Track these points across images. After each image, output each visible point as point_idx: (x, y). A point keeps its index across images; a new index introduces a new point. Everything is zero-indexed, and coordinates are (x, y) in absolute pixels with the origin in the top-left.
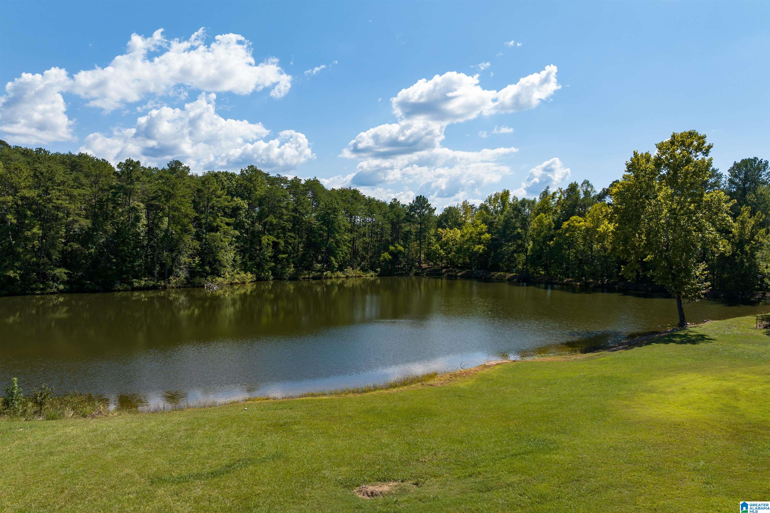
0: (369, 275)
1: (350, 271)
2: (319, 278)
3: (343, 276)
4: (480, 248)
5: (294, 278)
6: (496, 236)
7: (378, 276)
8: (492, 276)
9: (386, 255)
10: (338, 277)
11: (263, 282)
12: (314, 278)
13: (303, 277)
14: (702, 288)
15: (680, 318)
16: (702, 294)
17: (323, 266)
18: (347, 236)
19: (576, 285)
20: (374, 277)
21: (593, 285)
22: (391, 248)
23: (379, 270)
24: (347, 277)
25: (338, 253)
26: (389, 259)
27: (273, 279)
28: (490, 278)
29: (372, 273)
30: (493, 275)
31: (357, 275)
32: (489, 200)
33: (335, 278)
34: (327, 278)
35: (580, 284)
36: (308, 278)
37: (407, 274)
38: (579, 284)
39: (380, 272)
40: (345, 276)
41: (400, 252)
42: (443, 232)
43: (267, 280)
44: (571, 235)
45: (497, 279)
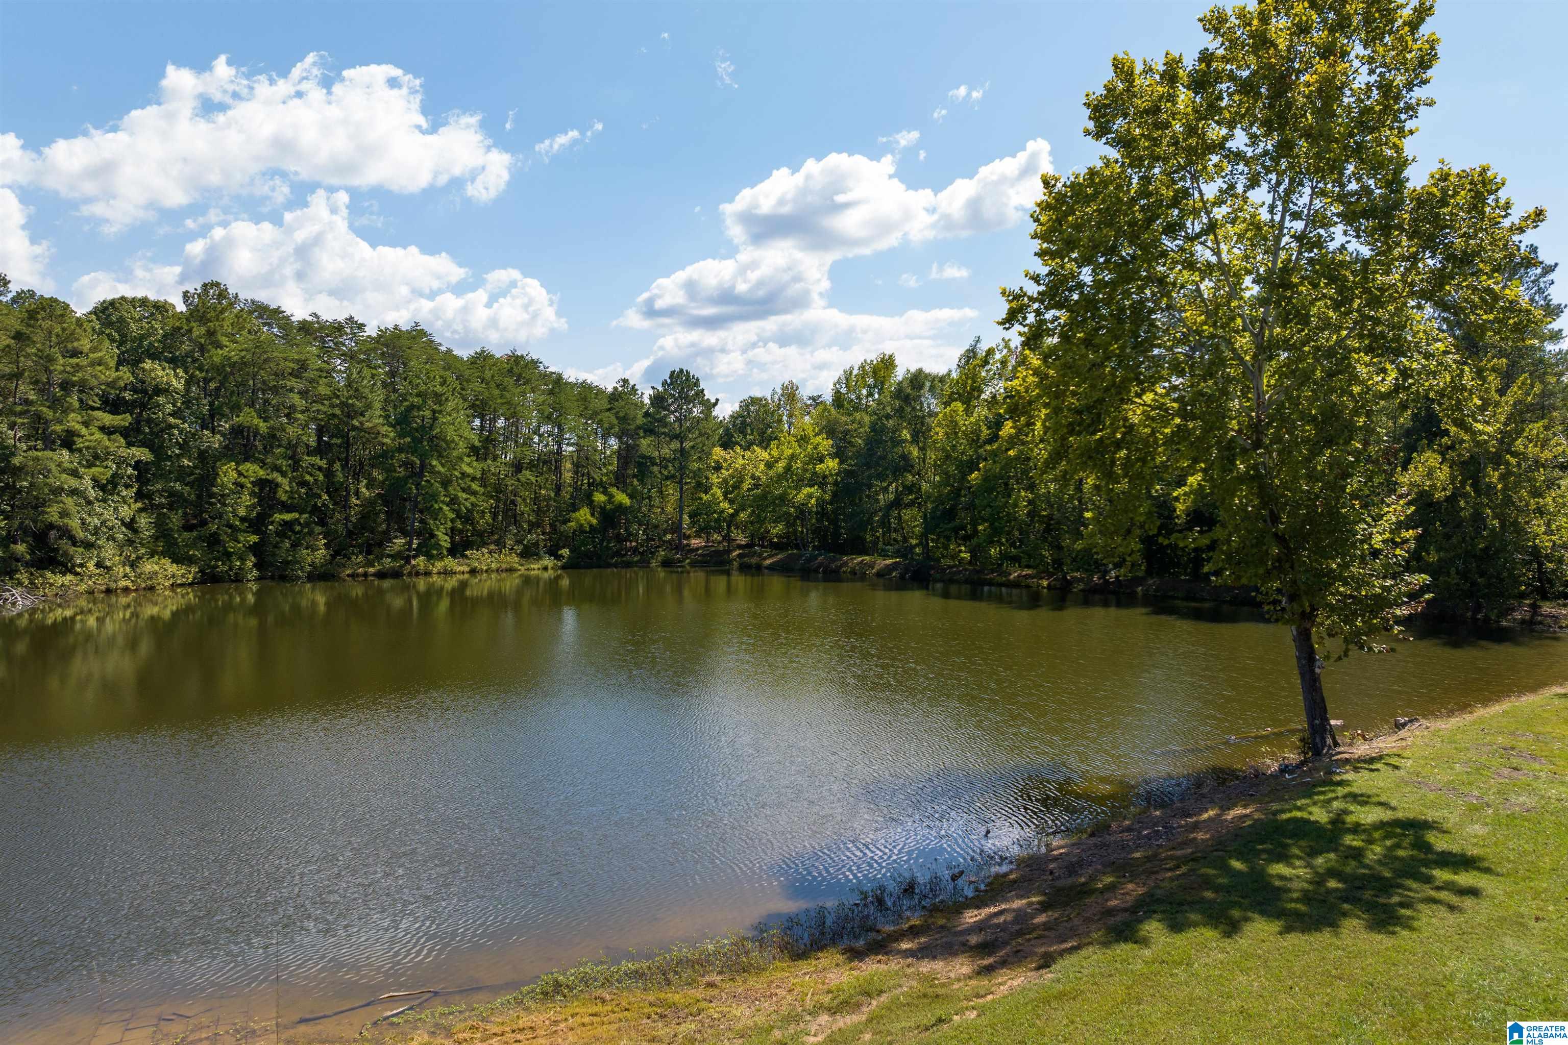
0: (536, 567)
1: (481, 558)
2: (396, 574)
3: (461, 568)
4: (808, 495)
5: (320, 576)
6: (849, 465)
7: (563, 567)
8: (841, 566)
9: (584, 516)
10: (447, 573)
11: (226, 585)
12: (381, 575)
13: (348, 572)
14: (1400, 595)
15: (1311, 717)
16: (1399, 621)
17: (410, 543)
18: (469, 464)
19: (1039, 585)
20: (550, 572)
21: (1081, 586)
22: (599, 497)
23: (565, 552)
24: (473, 572)
25: (441, 509)
26: (591, 526)
27: (258, 579)
28: (836, 571)
29: (548, 561)
30: (846, 564)
31: (504, 566)
32: (847, 379)
33: (439, 573)
34: (417, 574)
35: (1049, 585)
36: (365, 575)
37: (644, 563)
38: (1045, 583)
39: (569, 557)
40: (467, 569)
41: (620, 507)
42: (728, 457)
43: (238, 579)
44: (1021, 452)
45: (853, 572)
